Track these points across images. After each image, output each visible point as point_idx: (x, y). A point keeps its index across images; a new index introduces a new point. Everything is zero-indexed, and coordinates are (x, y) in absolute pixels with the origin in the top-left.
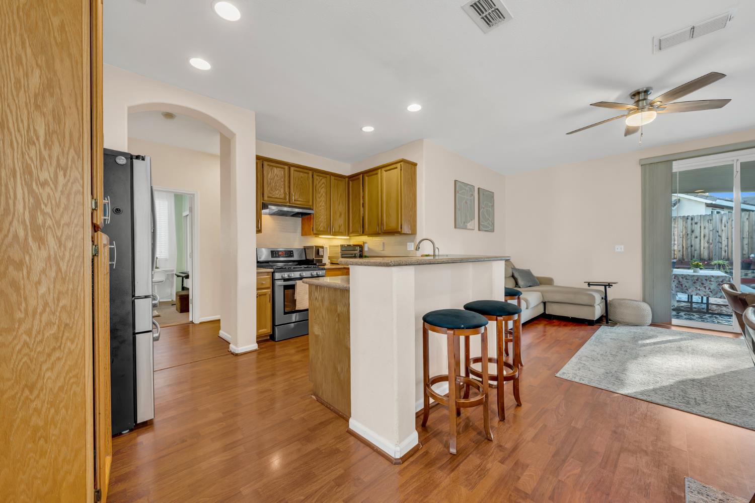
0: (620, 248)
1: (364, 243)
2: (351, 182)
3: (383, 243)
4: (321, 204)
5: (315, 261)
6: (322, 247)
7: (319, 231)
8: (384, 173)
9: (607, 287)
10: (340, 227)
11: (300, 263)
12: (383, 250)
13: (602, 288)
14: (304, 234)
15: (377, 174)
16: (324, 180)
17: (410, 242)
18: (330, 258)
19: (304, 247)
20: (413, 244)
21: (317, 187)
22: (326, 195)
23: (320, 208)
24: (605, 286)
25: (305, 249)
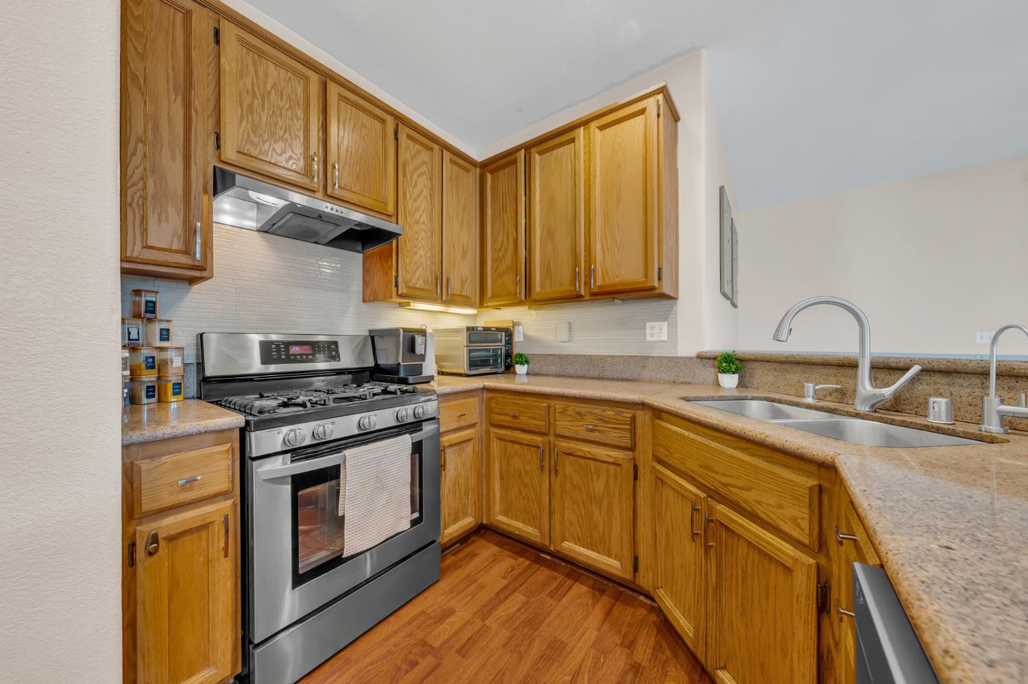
1: (515, 324)
2: (489, 176)
3: (570, 324)
4: (417, 216)
5: (402, 369)
6: (423, 333)
7: (412, 288)
8: (598, 135)
10: (463, 283)
11: (359, 375)
12: (569, 341)
14: (371, 296)
15: (573, 140)
16: (425, 156)
17: (656, 320)
18: (439, 359)
19: (370, 331)
20: (666, 323)
21: (410, 168)
22: (431, 194)
23: (416, 228)
25: (372, 338)
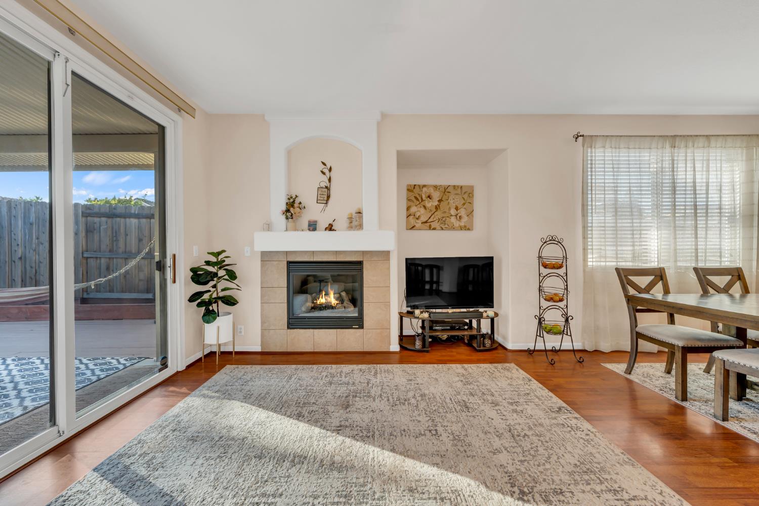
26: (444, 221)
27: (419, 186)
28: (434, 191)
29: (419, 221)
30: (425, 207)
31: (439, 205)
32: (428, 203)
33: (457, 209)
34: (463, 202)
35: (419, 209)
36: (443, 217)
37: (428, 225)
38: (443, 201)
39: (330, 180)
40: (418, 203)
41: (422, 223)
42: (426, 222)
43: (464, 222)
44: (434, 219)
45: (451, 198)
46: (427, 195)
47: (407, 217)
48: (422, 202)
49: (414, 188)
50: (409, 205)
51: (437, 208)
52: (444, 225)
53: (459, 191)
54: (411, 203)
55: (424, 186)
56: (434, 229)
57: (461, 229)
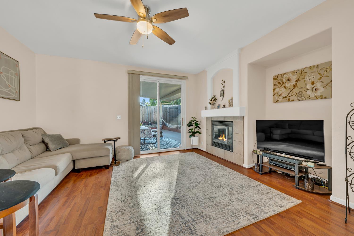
0: (119, 117)
9: (115, 141)
13: (112, 142)
24: (114, 141)
26: (301, 95)
27: (281, 75)
28: (292, 75)
29: (281, 97)
30: (285, 87)
31: (296, 84)
32: (287, 84)
33: (313, 83)
34: (319, 76)
35: (281, 89)
36: (300, 92)
37: (288, 99)
38: (300, 80)
39: (224, 87)
40: (281, 85)
41: (283, 98)
42: (286, 97)
43: (320, 93)
44: (292, 94)
45: (307, 76)
46: (287, 79)
47: (273, 96)
48: (283, 84)
49: (278, 77)
50: (274, 88)
51: (294, 86)
52: (301, 97)
53: (315, 69)
54: (275, 87)
55: (285, 74)
56: (293, 101)
57: (317, 99)
